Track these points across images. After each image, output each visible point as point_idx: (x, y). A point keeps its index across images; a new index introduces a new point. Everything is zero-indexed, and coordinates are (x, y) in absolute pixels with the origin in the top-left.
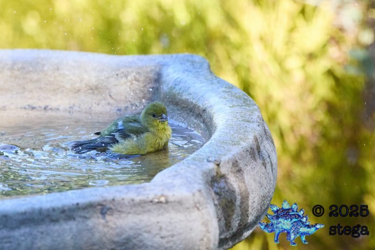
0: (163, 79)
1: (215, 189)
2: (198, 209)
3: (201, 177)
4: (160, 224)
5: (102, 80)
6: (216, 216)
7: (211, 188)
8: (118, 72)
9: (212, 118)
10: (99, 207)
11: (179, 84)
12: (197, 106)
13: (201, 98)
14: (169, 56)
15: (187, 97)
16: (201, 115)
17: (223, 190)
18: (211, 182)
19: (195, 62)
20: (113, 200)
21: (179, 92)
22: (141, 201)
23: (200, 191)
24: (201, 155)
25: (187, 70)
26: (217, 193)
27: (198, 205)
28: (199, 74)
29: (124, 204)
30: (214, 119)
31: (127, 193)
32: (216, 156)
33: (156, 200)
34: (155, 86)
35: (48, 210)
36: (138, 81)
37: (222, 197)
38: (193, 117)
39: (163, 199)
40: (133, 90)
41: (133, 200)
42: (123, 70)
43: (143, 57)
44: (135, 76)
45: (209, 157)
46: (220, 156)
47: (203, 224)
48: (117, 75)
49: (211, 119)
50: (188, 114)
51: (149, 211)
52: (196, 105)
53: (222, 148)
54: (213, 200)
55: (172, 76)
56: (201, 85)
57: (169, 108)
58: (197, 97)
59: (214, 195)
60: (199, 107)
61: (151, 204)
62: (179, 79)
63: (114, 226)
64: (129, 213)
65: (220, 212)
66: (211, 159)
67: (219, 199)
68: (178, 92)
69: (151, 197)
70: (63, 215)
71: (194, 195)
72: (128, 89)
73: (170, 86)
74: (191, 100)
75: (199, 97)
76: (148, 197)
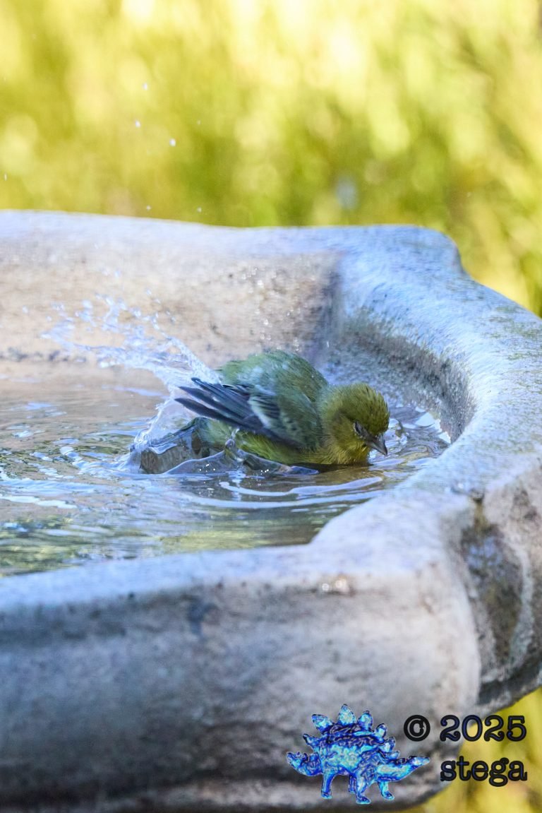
0: (345, 288)
1: (471, 560)
2: (429, 609)
3: (437, 532)
4: (334, 647)
5: (193, 288)
6: (472, 627)
7: (459, 558)
8: (231, 270)
9: (463, 384)
10: (184, 604)
11: (383, 301)
12: (427, 356)
13: (437, 335)
14: (360, 229)
15: (404, 333)
16: (437, 378)
17: (490, 564)
18: (462, 542)
19: (423, 246)
20: (220, 586)
21: (384, 320)
22: (287, 588)
23: (433, 565)
24: (438, 477)
25: (403, 267)
26: (475, 572)
27: (429, 600)
28: (433, 276)
29: (246, 596)
30: (469, 388)
31: (254, 569)
32: (475, 479)
33: (326, 588)
34: (323, 304)
35: (58, 610)
36: (282, 291)
37: (487, 580)
38: (418, 383)
39: (342, 585)
40: (271, 315)
41: (268, 587)
42: (244, 264)
43: (293, 232)
44: (273, 280)
45: (457, 482)
46: (484, 480)
47: (440, 647)
48: (231, 276)
49: (463, 386)
50: (404, 373)
51: (309, 613)
52: (424, 352)
53: (489, 460)
54: (467, 587)
55: (365, 280)
56: (437, 303)
57: (360, 359)
58: (428, 331)
59: (467, 574)
60: (432, 357)
61: (313, 596)
62: (384, 288)
63: (222, 651)
64: (260, 619)
65: (483, 617)
66: (460, 486)
67: (479, 586)
68: (380, 320)
69: (313, 579)
70: (94, 624)
71: (419, 574)
72: (258, 312)
73: (361, 305)
74: (412, 340)
75: (432, 332)
76: (304, 581)
